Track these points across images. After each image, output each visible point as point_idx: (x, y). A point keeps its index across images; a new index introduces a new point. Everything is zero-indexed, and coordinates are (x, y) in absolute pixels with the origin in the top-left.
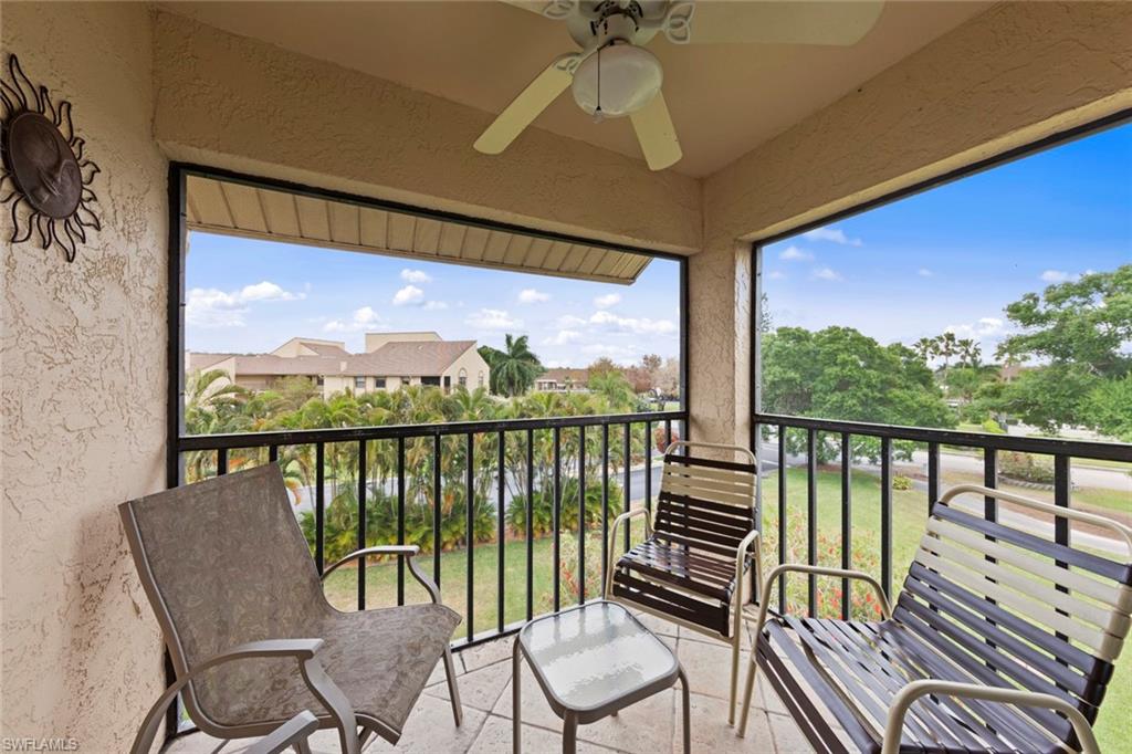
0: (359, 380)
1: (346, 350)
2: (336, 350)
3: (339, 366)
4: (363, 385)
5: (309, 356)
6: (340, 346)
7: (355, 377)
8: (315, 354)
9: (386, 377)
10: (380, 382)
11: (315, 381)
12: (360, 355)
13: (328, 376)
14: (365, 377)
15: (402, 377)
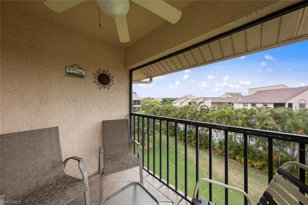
0: (245, 104)
1: (242, 95)
2: (238, 95)
3: (239, 100)
4: (247, 106)
5: (230, 97)
6: (240, 93)
7: (244, 103)
8: (232, 96)
9: (256, 103)
10: (253, 105)
11: (231, 104)
12: (246, 96)
13: (235, 103)
14: (248, 103)
15: (263, 103)
